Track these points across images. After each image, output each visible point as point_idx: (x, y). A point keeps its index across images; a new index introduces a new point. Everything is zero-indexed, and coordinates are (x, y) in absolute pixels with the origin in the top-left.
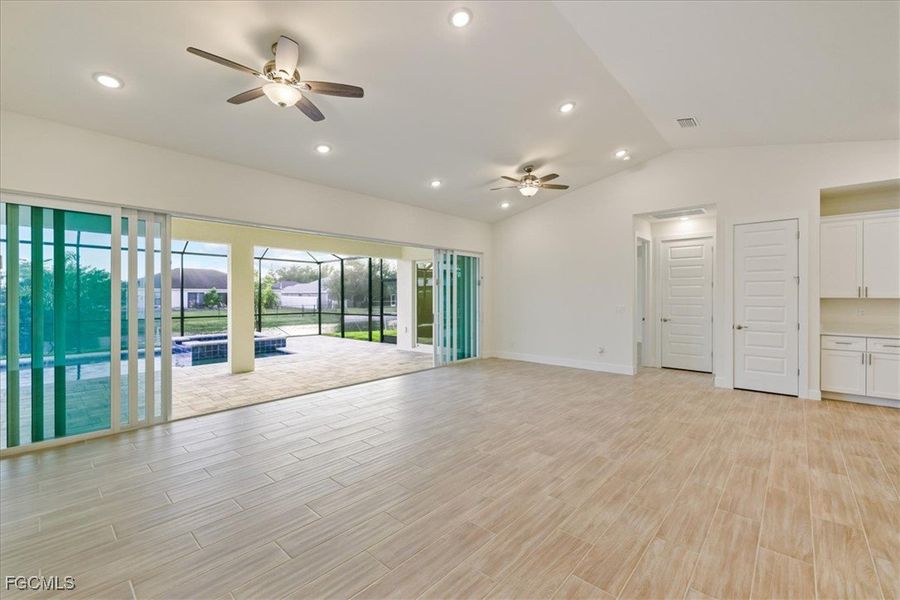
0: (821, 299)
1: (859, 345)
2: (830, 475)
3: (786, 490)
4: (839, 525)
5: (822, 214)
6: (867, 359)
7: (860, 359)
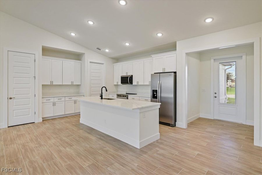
0: (42, 85)
1: (52, 100)
2: (71, 147)
3: (69, 163)
4: (91, 164)
5: (43, 55)
6: (54, 104)
7: (52, 105)
